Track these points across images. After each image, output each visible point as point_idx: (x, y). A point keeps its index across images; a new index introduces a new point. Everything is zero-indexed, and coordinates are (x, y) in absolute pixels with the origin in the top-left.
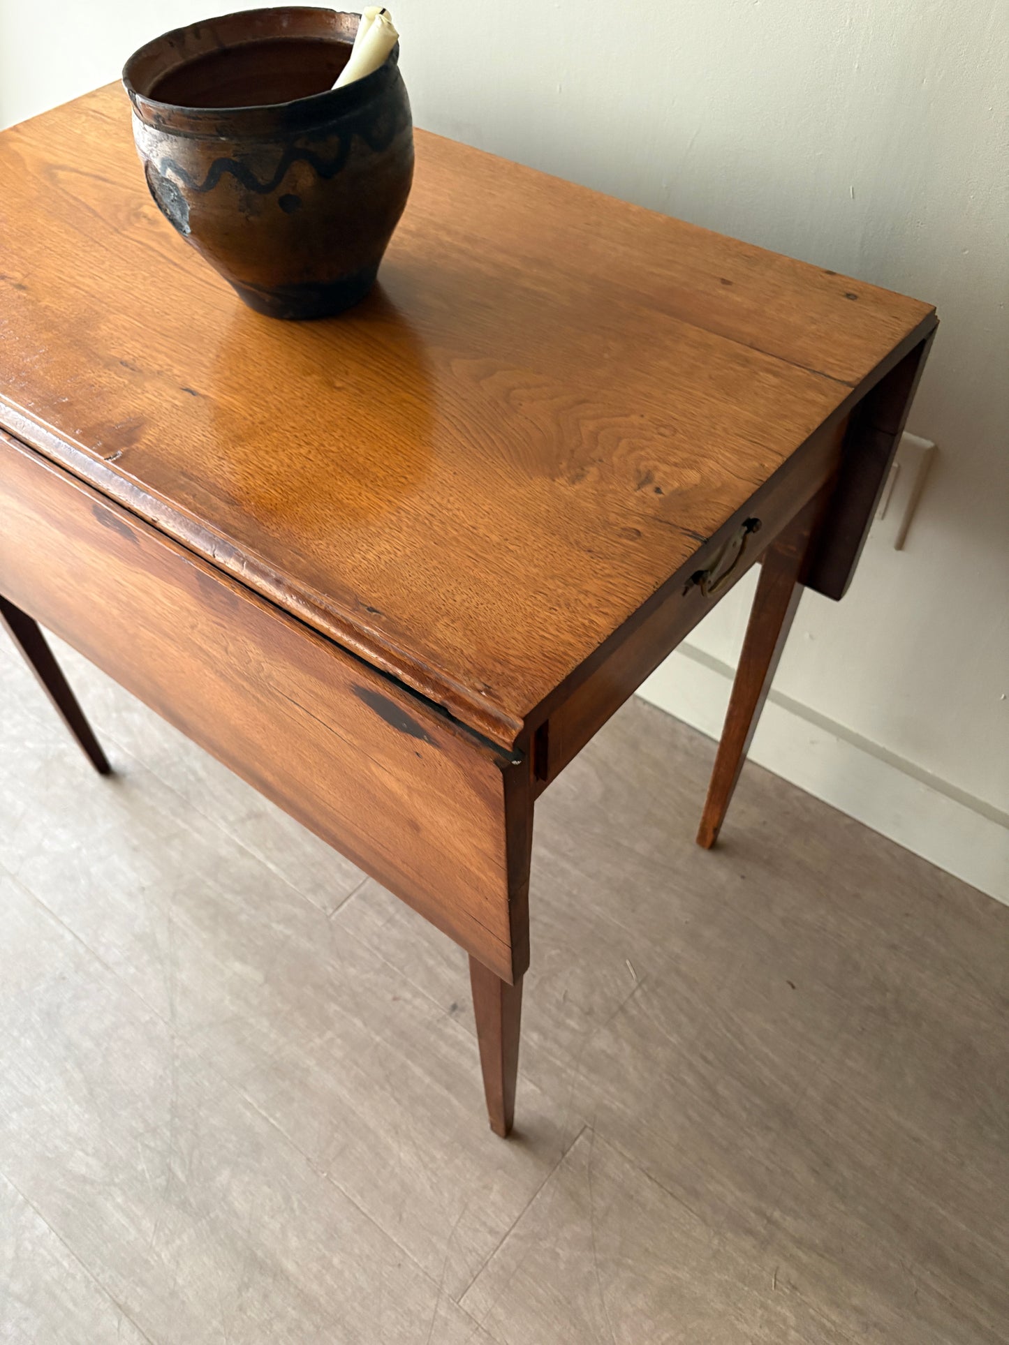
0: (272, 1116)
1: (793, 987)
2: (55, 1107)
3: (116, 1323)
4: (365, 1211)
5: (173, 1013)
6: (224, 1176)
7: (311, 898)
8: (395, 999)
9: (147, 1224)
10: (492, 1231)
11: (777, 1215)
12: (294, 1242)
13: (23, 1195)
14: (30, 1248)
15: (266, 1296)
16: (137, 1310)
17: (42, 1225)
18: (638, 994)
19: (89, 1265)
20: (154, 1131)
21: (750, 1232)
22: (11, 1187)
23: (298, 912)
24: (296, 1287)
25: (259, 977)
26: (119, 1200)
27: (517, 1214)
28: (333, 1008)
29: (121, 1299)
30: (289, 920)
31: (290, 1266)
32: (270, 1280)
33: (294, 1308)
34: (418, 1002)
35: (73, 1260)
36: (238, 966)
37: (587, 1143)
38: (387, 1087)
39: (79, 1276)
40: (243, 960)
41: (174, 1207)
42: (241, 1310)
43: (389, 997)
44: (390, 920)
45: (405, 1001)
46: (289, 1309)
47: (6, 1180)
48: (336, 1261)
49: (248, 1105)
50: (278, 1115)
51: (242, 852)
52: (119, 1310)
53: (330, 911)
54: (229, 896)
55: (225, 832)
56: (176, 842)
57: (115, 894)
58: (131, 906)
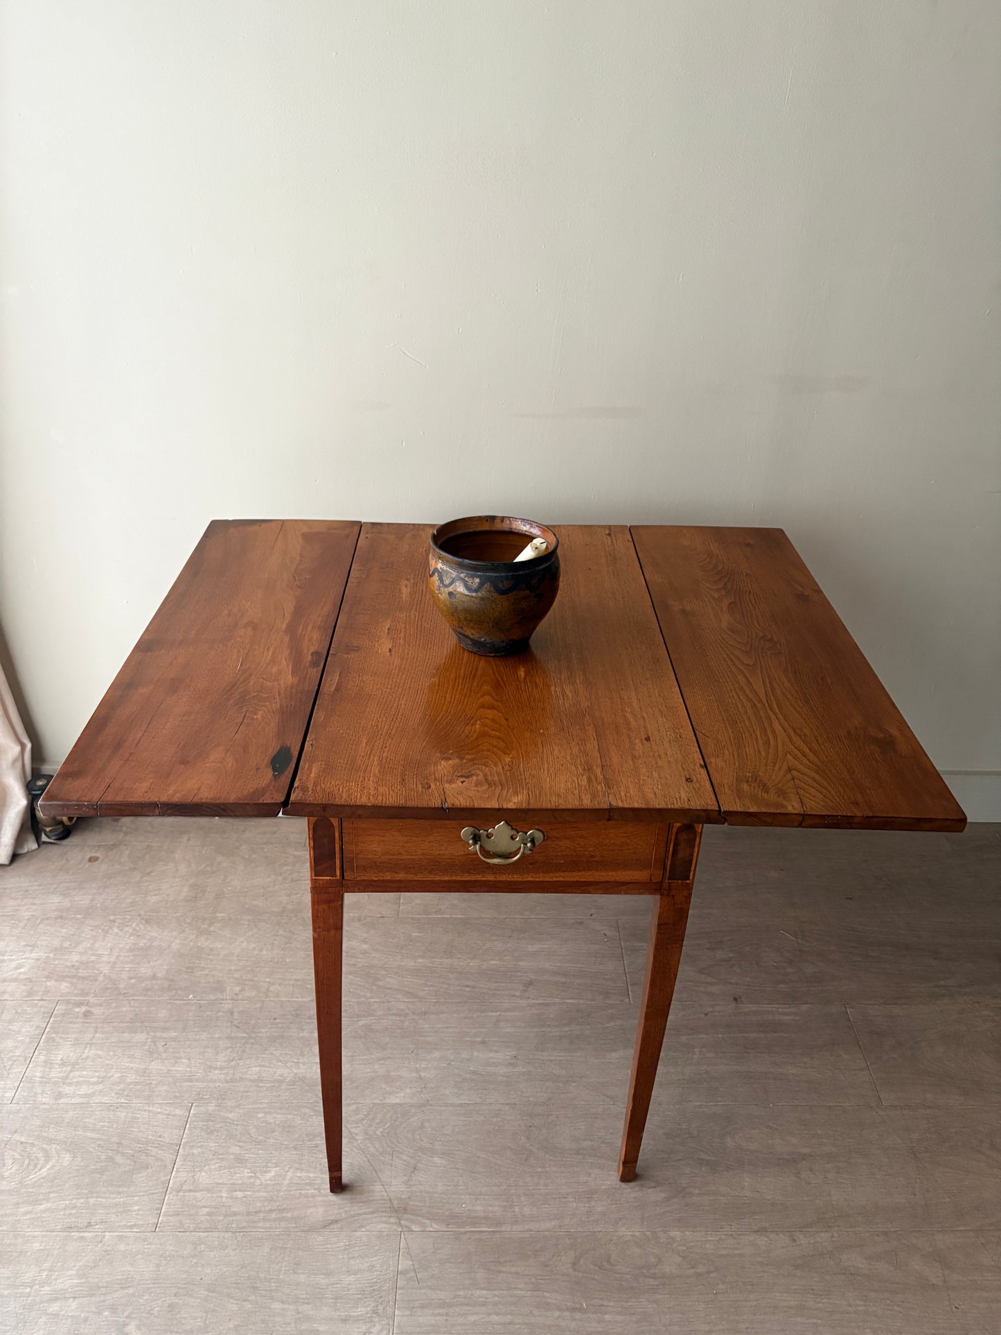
0: (717, 1102)
1: (851, 899)
2: (609, 1183)
3: (766, 1239)
4: (805, 1104)
6: (729, 1142)
7: (609, 1002)
8: (706, 1015)
10: (861, 1070)
11: (942, 983)
12: (794, 1140)
13: (648, 1231)
14: (685, 1248)
15: (811, 1170)
16: (767, 1225)
17: (676, 1234)
18: (799, 941)
19: (721, 1228)
21: (944, 995)
22: (638, 1234)
24: (818, 1155)
26: (697, 1192)
27: (862, 1056)
28: (684, 1038)
29: (755, 1228)
31: (806, 1150)
32: (804, 1162)
33: (828, 1164)
34: (717, 1008)
35: (711, 1234)
36: (614, 1055)
37: (853, 1010)
38: (749, 1051)
39: (723, 1237)
40: (615, 1051)
41: (726, 1173)
42: (809, 1184)
43: (703, 1016)
45: (711, 1012)
46: (826, 1165)
47: (631, 1233)
48: (819, 1132)
49: (700, 1106)
50: (719, 1099)
51: (547, 1005)
52: (759, 1233)
53: (627, 1000)
54: (566, 1029)
55: (523, 1002)
56: (502, 1024)
57: (502, 1070)
58: (519, 1069)
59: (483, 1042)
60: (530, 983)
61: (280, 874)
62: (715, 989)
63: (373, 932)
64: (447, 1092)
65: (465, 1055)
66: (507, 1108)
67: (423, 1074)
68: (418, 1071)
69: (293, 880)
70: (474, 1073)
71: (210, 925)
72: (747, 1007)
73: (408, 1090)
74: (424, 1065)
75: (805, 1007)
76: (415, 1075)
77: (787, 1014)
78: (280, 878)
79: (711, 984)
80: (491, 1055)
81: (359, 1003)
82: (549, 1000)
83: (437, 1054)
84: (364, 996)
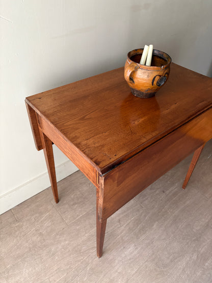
0: (183, 222)
4: (197, 209)
5: (164, 239)
6: (194, 230)
7: (141, 212)
9: (204, 244)
10: (198, 193)
12: (203, 220)
13: (202, 269)
17: (206, 264)
20: (188, 243)
22: (201, 271)
23: (143, 214)
24: (210, 220)
25: (157, 222)
26: (200, 249)
27: (195, 189)
28: (163, 210)
30: (145, 216)
31: (207, 221)
32: (210, 224)
34: (162, 197)
36: (155, 226)
38: (177, 203)
40: (153, 225)
41: (201, 239)
43: (161, 201)
44: (147, 199)
45: (162, 199)
47: (200, 273)
48: (205, 214)
49: (182, 226)
51: (128, 224)
53: (144, 209)
54: (138, 227)
55: (123, 228)
56: (124, 238)
57: (136, 252)
58: (139, 248)
59: (124, 248)
60: (119, 221)
61: (17, 236)
62: (157, 192)
63: (65, 236)
64: (129, 271)
65: (123, 255)
66: (147, 263)
67: (119, 271)
68: (116, 271)
69: (23, 236)
70: (130, 259)
71: (8, 272)
72: (167, 192)
73: (120, 280)
74: (116, 268)
75: (176, 184)
76: (117, 273)
77: (175, 189)
78: (18, 238)
79: (156, 191)
80: (129, 250)
81: (82, 263)
82: (128, 222)
83: (116, 261)
84: (82, 259)
